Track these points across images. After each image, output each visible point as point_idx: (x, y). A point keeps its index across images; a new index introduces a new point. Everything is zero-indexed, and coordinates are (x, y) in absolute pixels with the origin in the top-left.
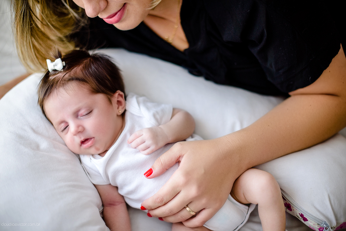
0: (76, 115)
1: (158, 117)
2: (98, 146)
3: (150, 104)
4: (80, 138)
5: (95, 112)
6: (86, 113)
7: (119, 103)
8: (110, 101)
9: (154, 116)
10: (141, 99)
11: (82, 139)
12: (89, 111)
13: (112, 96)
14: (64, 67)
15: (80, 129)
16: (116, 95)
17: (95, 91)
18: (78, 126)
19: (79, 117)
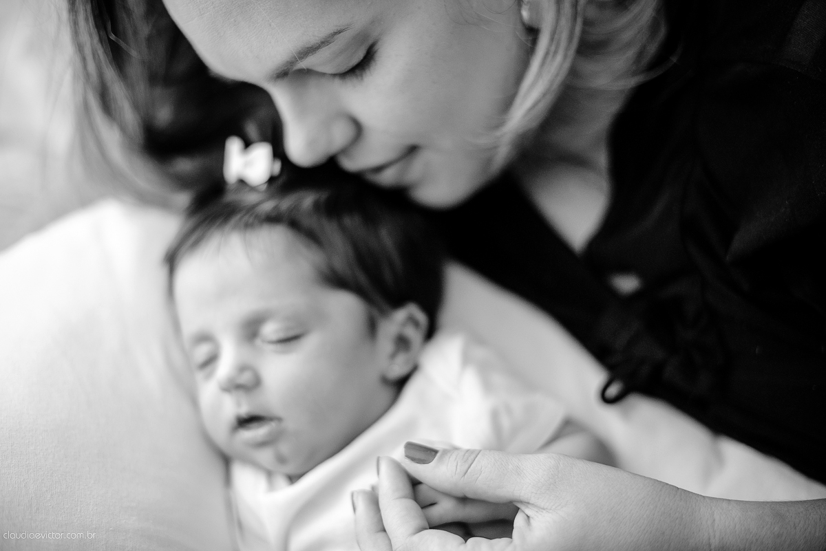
0: (251, 329)
1: (506, 422)
2: (285, 448)
3: (498, 379)
4: (239, 404)
5: (311, 343)
6: (282, 335)
7: (402, 343)
8: (372, 327)
9: (495, 416)
10: (480, 353)
11: (245, 410)
12: (291, 333)
13: (384, 313)
14: (272, 180)
15: (246, 378)
16: (400, 315)
17: (336, 281)
18: (242, 368)
19: (258, 342)
